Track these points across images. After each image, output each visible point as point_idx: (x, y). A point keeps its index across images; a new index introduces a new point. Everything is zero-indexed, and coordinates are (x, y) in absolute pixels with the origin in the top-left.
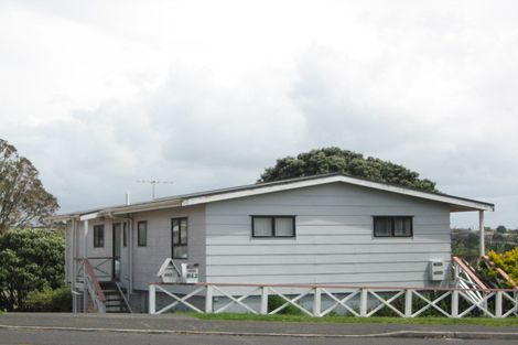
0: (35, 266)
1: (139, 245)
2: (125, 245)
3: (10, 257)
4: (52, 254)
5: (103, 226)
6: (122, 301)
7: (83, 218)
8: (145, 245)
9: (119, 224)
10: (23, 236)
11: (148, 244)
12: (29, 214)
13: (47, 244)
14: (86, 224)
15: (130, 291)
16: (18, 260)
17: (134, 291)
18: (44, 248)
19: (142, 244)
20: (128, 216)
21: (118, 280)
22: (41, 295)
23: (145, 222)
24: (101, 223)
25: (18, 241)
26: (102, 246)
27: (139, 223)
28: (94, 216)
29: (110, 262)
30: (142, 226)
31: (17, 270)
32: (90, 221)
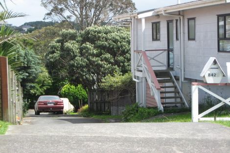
0: (108, 56)
1: (189, 39)
2: (177, 39)
3: (89, 49)
4: (122, 46)
5: (159, 22)
6: (175, 87)
7: (140, 16)
8: (194, 39)
9: (172, 21)
10: (99, 32)
11: (197, 38)
12: (115, 14)
13: (118, 38)
14: (143, 21)
15: (182, 79)
16: (95, 52)
17: (185, 79)
18: (116, 41)
19: (191, 38)
20: (179, 13)
21: (172, 69)
22: (113, 79)
23: (194, 19)
24: (157, 20)
25: (95, 36)
26: (159, 40)
27: (189, 19)
28: (150, 14)
29: (166, 53)
30: (191, 22)
31: (94, 59)
32: (147, 19)
